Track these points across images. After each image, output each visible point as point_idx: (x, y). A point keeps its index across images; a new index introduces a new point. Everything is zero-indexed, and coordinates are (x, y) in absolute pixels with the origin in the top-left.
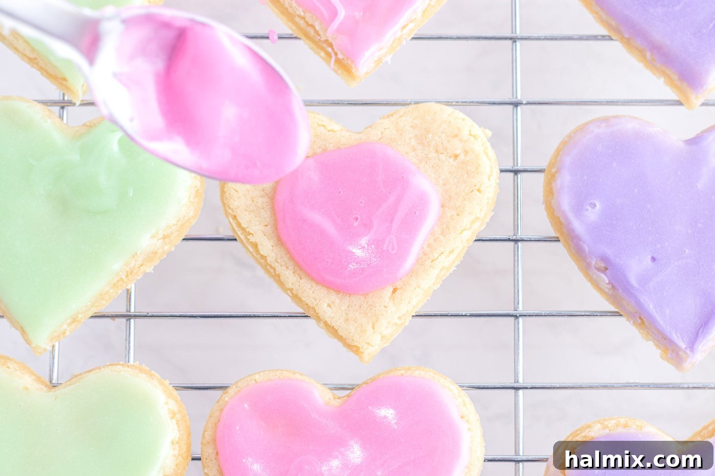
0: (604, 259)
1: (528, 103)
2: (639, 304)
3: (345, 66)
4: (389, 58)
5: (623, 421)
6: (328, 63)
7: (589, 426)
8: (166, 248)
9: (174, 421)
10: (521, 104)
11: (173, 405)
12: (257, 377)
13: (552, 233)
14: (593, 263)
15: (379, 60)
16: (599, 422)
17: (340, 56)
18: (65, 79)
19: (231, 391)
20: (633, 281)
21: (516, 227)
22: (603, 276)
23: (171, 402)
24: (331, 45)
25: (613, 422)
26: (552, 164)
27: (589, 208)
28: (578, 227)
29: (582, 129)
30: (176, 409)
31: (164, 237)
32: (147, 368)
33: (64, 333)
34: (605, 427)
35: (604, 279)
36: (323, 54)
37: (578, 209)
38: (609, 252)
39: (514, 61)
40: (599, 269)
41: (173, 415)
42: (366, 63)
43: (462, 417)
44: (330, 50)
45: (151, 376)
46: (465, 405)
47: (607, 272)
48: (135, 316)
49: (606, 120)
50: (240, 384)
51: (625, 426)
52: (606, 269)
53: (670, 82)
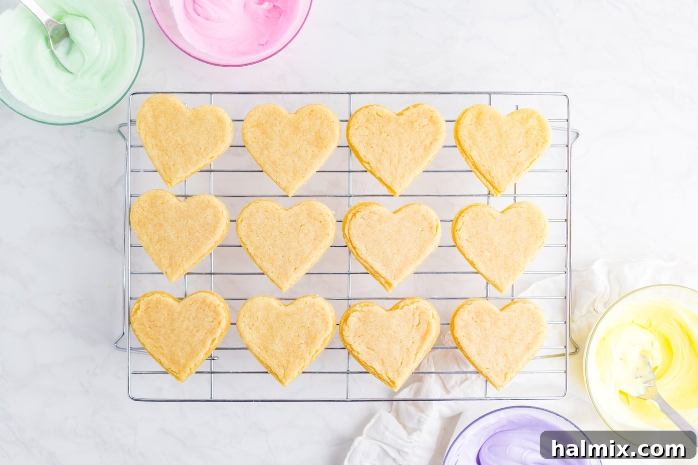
1: (354, 196)
10: (351, 196)
23: (225, 307)
30: (226, 310)
32: (216, 294)
39: (349, 180)
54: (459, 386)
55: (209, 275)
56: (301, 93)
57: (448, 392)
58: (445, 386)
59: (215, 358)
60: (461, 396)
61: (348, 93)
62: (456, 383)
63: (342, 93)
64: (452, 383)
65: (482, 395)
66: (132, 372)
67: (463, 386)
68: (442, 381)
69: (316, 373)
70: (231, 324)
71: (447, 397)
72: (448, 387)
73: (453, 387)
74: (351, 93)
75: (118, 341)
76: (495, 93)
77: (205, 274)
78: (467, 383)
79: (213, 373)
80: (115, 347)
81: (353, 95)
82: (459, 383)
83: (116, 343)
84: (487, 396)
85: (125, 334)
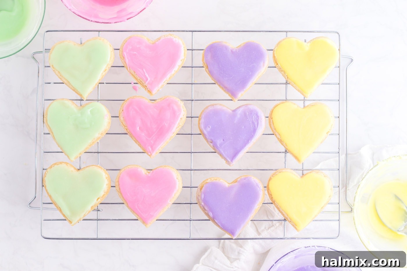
0: (211, 140)
1: (195, 100)
2: (219, 151)
3: (150, 92)
4: (161, 89)
5: (215, 178)
6: (146, 90)
7: (208, 180)
8: (102, 136)
9: (107, 180)
10: (193, 100)
11: (107, 176)
12: (129, 167)
13: (200, 133)
14: (209, 141)
15: (158, 90)
16: (210, 178)
17: (149, 90)
18: (82, 95)
19: (121, 171)
20: (218, 145)
21: (191, 131)
22: (211, 144)
23: (106, 175)
24: (146, 87)
25: (213, 179)
26: (200, 116)
27: (208, 128)
28: (205, 132)
29: (207, 107)
30: (107, 177)
31: (101, 134)
32: (101, 166)
33: (78, 157)
34: (211, 180)
35: (212, 144)
36: (145, 88)
37: (205, 128)
38: (212, 138)
39: (192, 89)
40: (210, 142)
41: (107, 178)
42: (155, 91)
43: (177, 178)
44: (146, 88)
45: (102, 168)
46: (178, 176)
47: (212, 143)
48: (100, 153)
49: (213, 105)
50: (125, 168)
51: (216, 180)
52: (212, 142)
53: (229, 95)
54: (267, 230)
55: (97, 153)
56: (160, 31)
57: (259, 234)
58: (257, 230)
59: (100, 210)
60: (268, 237)
61: (191, 31)
62: (265, 228)
63: (187, 31)
64: (263, 228)
65: (282, 236)
66: (43, 219)
67: (270, 230)
68: (256, 226)
69: (169, 220)
70: (112, 187)
71: (258, 237)
72: (259, 231)
73: (263, 230)
74: (193, 31)
75: (31, 202)
76: (290, 31)
77: (94, 153)
78: (272, 228)
79: (99, 220)
80: (29, 206)
81: (195, 32)
82: (267, 228)
83: (30, 204)
84: (285, 237)
85: (36, 198)
